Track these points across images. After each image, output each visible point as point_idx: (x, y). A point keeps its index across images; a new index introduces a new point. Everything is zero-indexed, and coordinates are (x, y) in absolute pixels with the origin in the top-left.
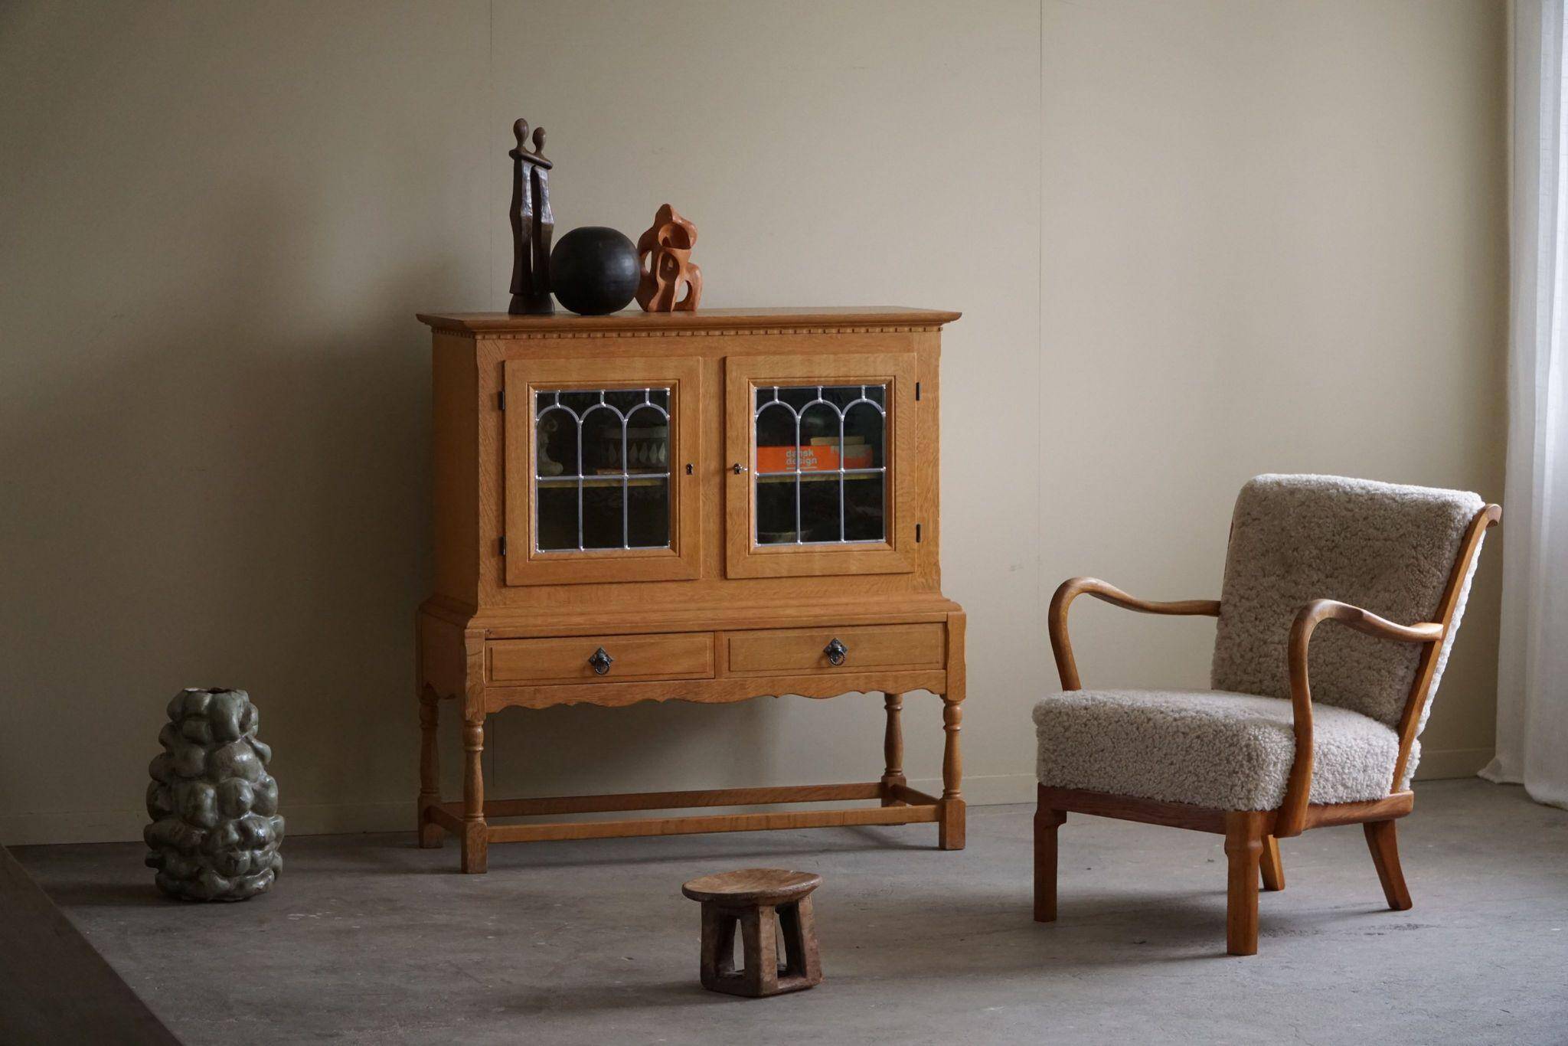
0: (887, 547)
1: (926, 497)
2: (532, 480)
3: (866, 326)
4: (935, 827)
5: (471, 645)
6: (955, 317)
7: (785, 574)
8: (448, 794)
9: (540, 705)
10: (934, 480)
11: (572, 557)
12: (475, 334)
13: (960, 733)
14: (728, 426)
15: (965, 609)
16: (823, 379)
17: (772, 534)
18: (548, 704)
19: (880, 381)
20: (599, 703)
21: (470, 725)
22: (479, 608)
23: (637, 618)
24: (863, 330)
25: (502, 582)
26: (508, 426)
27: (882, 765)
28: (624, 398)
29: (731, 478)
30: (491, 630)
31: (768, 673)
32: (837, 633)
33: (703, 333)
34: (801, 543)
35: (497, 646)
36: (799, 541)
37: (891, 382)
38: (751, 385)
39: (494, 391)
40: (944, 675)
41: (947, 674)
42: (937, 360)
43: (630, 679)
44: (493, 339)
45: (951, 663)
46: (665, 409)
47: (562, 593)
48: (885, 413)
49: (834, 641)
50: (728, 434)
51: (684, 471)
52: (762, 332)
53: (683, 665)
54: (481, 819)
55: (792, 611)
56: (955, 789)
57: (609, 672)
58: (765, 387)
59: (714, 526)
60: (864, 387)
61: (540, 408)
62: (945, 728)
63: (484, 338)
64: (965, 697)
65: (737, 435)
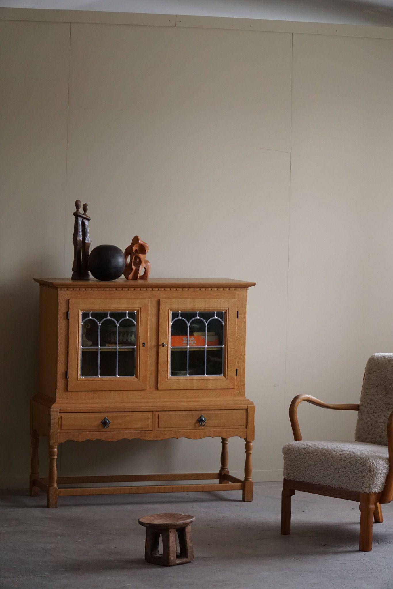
0: (224, 378)
1: (240, 357)
2: (80, 348)
3: (217, 288)
4: (241, 492)
5: (53, 415)
6: (253, 284)
7: (182, 388)
8: (42, 474)
9: (80, 440)
10: (243, 351)
11: (95, 380)
12: (57, 288)
13: (252, 454)
14: (160, 327)
15: (255, 404)
16: (199, 309)
17: (177, 371)
18: (84, 440)
19: (222, 310)
20: (105, 440)
21: (52, 448)
22: (57, 399)
23: (121, 405)
24: (216, 289)
25: (66, 389)
26: (70, 325)
27: (220, 466)
28: (118, 315)
29: (161, 348)
30: (61, 409)
31: (174, 429)
32: (203, 413)
33: (151, 289)
34: (189, 376)
35: (63, 415)
36: (188, 375)
37: (227, 311)
38: (170, 311)
39: (65, 311)
40: (246, 431)
41: (247, 430)
42: (246, 302)
43: (118, 430)
44: (65, 290)
45: (249, 426)
46: (134, 320)
47: (91, 394)
48: (224, 323)
49: (201, 416)
50: (160, 331)
51: (141, 345)
52: (175, 289)
53: (139, 425)
54: (56, 486)
55: (184, 404)
56: (249, 477)
57: (109, 427)
58: (175, 312)
59: (153, 368)
60: (216, 312)
61: (83, 319)
62: (246, 452)
63: (61, 290)
64: (254, 440)
65: (164, 331)
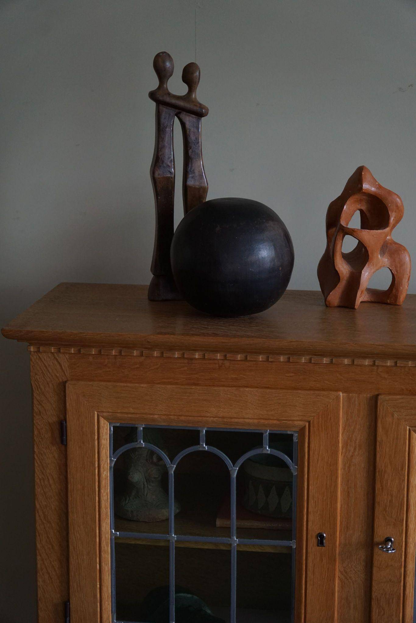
2: (105, 535)
14: (378, 486)
26: (71, 465)
28: (234, 440)
29: (380, 555)
39: (53, 419)
44: (51, 353)
46: (292, 459)
50: (378, 499)
51: (313, 541)
61: (115, 446)
65: (391, 501)
